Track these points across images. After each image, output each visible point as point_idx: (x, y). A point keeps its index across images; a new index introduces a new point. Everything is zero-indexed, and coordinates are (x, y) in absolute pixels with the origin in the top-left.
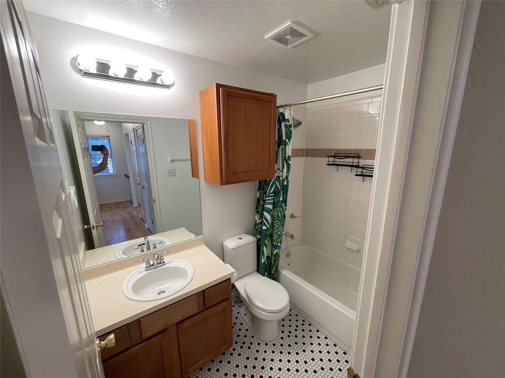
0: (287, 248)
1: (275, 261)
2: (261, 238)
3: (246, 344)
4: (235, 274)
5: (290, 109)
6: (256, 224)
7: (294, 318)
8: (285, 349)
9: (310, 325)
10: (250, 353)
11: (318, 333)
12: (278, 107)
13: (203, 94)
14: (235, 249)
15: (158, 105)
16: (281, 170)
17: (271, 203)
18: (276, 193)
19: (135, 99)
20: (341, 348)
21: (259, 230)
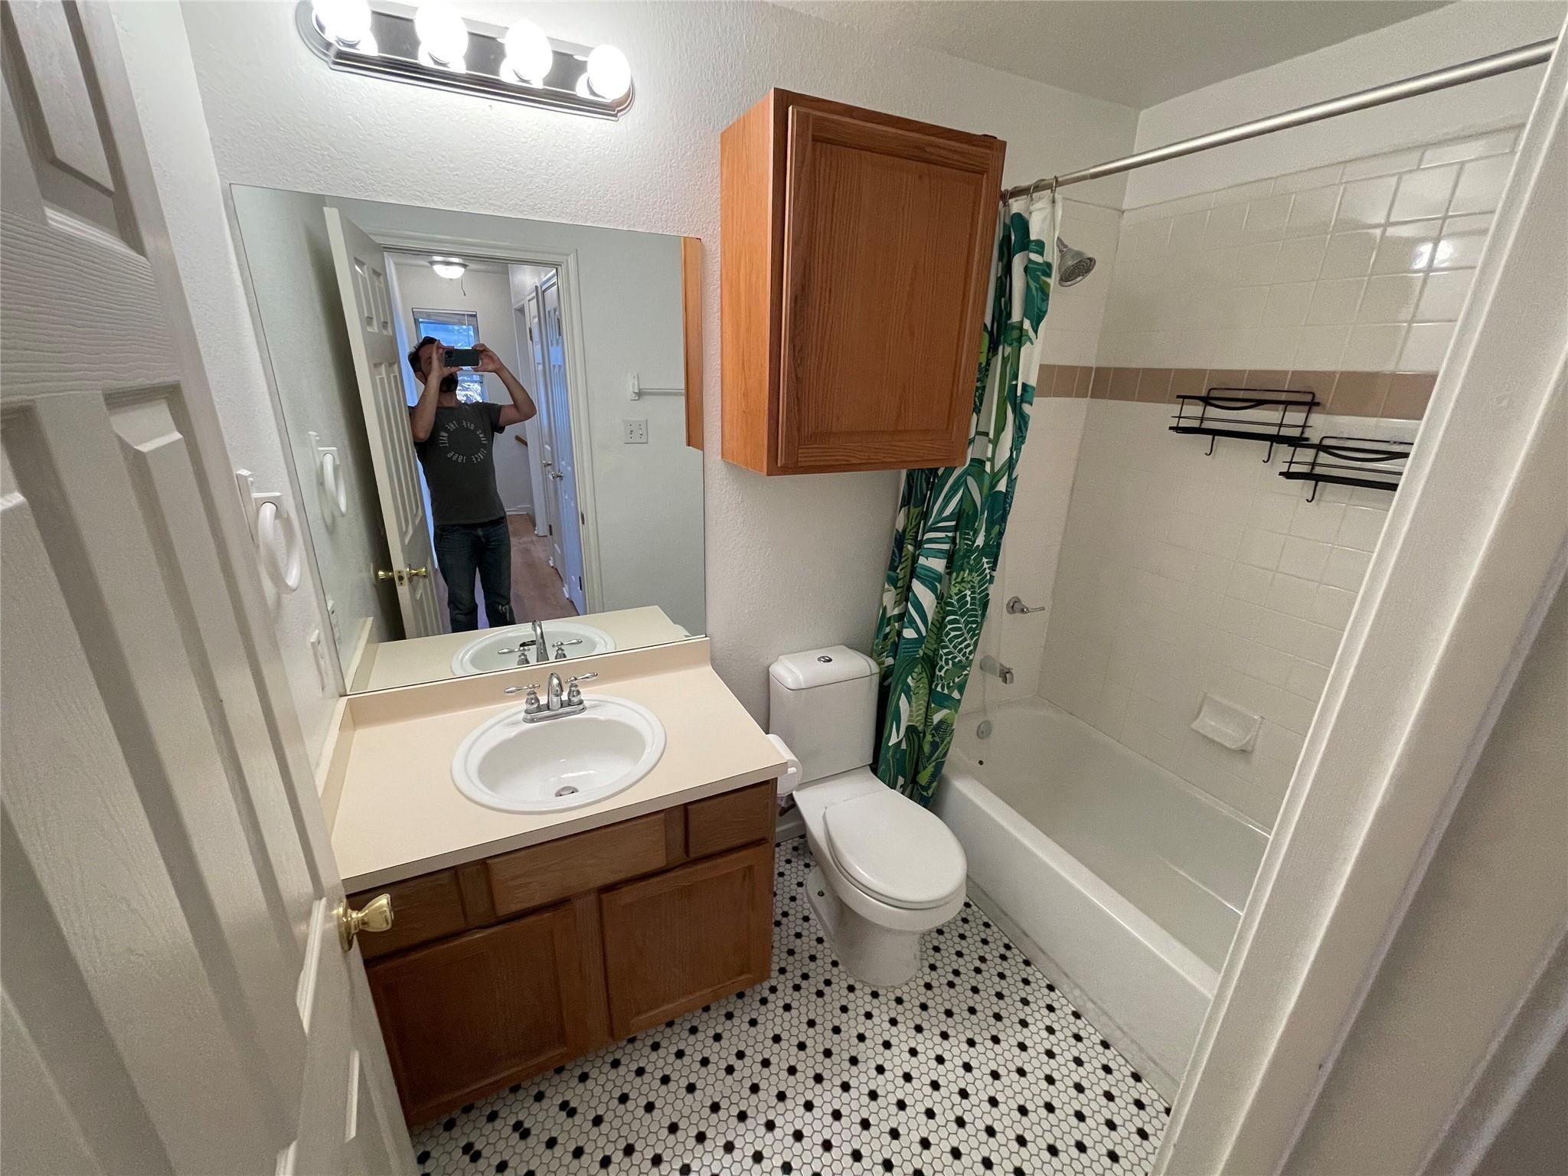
0: (984, 710)
1: (935, 746)
2: (894, 665)
3: (810, 980)
4: (792, 770)
5: (1054, 202)
6: (885, 620)
7: (974, 932)
8: (934, 1022)
9: (1027, 963)
10: (820, 1011)
11: (1052, 994)
12: (1006, 197)
13: (732, 140)
14: (804, 691)
15: (578, 180)
16: (991, 436)
17: (940, 551)
18: (964, 519)
19: (500, 157)
20: (1126, 1057)
21: (892, 640)
